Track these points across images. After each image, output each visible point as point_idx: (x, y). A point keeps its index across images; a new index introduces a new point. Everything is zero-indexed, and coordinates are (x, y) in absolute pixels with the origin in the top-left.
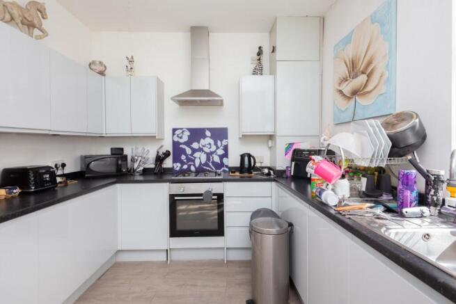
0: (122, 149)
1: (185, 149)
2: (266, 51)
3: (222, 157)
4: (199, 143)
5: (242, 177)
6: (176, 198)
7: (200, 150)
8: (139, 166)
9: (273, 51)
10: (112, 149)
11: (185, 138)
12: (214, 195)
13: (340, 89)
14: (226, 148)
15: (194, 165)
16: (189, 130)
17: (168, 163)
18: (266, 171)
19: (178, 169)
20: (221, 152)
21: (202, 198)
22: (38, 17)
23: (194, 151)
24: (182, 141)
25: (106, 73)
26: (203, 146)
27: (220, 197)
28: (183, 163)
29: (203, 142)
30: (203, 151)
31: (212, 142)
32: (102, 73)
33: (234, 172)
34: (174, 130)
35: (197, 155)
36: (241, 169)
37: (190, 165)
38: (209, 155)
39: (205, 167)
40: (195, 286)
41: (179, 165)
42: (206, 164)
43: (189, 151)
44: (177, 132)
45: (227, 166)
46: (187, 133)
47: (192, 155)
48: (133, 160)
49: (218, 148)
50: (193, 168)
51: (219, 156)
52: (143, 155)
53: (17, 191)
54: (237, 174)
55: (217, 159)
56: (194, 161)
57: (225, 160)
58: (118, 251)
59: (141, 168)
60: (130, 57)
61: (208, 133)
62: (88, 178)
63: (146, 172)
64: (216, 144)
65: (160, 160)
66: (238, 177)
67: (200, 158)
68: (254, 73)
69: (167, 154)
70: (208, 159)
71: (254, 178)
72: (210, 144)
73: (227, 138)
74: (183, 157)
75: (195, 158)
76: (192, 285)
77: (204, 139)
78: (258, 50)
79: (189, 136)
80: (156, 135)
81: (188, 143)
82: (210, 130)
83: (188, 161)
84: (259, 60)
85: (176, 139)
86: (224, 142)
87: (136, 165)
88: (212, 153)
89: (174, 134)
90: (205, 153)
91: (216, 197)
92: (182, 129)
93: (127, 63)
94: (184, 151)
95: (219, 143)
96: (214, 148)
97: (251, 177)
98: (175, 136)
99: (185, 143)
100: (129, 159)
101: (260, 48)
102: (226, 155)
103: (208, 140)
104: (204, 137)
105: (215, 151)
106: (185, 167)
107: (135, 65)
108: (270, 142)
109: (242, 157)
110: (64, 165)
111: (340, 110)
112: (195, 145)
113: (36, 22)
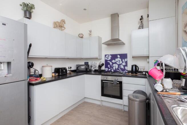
0: (88, 63)
1: (109, 63)
2: (145, 17)
3: (124, 66)
4: (115, 60)
5: (132, 75)
6: (103, 81)
7: (115, 63)
8: (93, 68)
9: (148, 17)
10: (85, 63)
11: (110, 59)
12: (118, 82)
13: (185, 30)
14: (126, 62)
15: (113, 69)
16: (111, 55)
17: (103, 68)
18: (144, 73)
19: (107, 70)
20: (124, 64)
21: (113, 82)
22: (63, 24)
23: (113, 63)
24: (108, 59)
25: (83, 37)
26: (117, 62)
27: (121, 83)
28: (109, 68)
29: (116, 60)
30: (117, 63)
31: (120, 60)
32: (82, 37)
33: (129, 73)
34: (106, 55)
35: (114, 65)
36: (132, 72)
37: (112, 69)
38: (119, 65)
39: (117, 70)
40: (108, 116)
41: (107, 69)
42: (118, 69)
43: (111, 63)
44: (107, 56)
45: (127, 70)
46: (110, 56)
47: (112, 65)
48: (91, 67)
49: (123, 62)
50: (112, 70)
51: (123, 66)
52: (95, 65)
53: (57, 74)
54: (130, 74)
55: (122, 67)
56: (113, 67)
57: (126, 68)
58: (85, 98)
59: (94, 70)
60: (90, 31)
61: (119, 56)
62: (77, 72)
63: (95, 71)
64: (122, 61)
65: (100, 67)
66: (131, 75)
67: (116, 66)
68: (139, 28)
69: (103, 65)
70: (119, 67)
71: (138, 76)
72: (119, 61)
73: (127, 58)
74: (109, 66)
75: (113, 66)
76: (106, 116)
77: (117, 59)
78: (140, 17)
79: (111, 58)
80: (98, 57)
81: (111, 61)
82: (119, 55)
83: (111, 68)
84: (142, 22)
85: (106, 59)
86: (126, 60)
87: (92, 68)
88: (120, 64)
89: (105, 57)
90: (117, 64)
91: (118, 83)
92: (108, 55)
93: (89, 32)
94: (109, 64)
95: (123, 60)
96: (121, 62)
97: (137, 75)
98: (106, 58)
99: (110, 60)
100: (90, 66)
101: (142, 16)
102: (126, 65)
103: (119, 59)
104: (117, 58)
105: (122, 64)
106: (110, 70)
107: (92, 33)
108: (148, 59)
109: (132, 66)
110: (71, 68)
111: (185, 41)
112: (113, 61)
113: (62, 25)
